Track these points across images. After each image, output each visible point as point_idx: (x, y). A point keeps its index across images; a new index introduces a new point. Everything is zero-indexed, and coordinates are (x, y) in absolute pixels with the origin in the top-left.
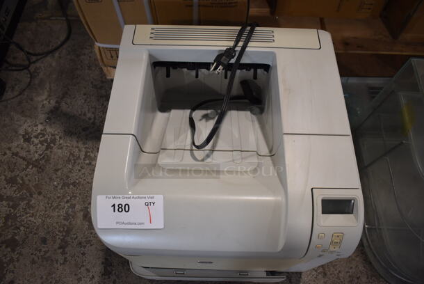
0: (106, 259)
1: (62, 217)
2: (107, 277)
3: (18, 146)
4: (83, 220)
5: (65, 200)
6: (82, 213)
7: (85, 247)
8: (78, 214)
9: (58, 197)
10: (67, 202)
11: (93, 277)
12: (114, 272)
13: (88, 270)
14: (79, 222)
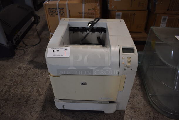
0: (44, 106)
1: (28, 92)
2: (43, 112)
3: (16, 71)
4: (37, 92)
5: (31, 86)
6: (36, 90)
7: (35, 101)
8: (35, 91)
9: (28, 85)
10: (31, 87)
11: (37, 112)
12: (46, 110)
13: (35, 109)
14: (35, 93)
